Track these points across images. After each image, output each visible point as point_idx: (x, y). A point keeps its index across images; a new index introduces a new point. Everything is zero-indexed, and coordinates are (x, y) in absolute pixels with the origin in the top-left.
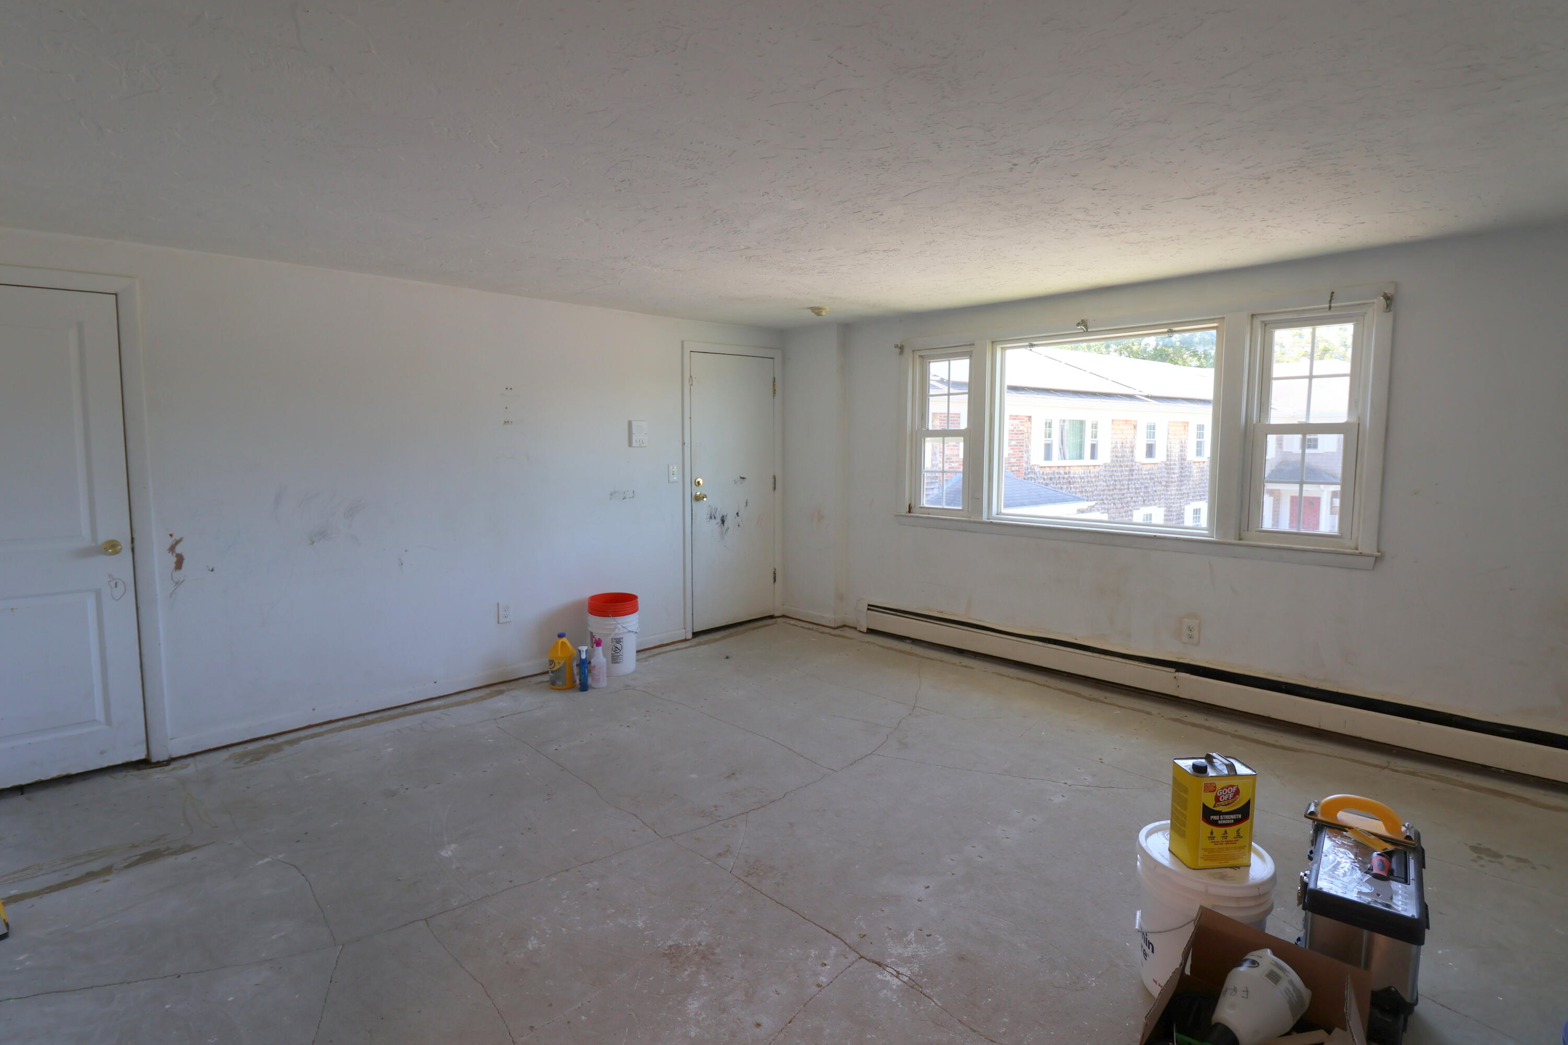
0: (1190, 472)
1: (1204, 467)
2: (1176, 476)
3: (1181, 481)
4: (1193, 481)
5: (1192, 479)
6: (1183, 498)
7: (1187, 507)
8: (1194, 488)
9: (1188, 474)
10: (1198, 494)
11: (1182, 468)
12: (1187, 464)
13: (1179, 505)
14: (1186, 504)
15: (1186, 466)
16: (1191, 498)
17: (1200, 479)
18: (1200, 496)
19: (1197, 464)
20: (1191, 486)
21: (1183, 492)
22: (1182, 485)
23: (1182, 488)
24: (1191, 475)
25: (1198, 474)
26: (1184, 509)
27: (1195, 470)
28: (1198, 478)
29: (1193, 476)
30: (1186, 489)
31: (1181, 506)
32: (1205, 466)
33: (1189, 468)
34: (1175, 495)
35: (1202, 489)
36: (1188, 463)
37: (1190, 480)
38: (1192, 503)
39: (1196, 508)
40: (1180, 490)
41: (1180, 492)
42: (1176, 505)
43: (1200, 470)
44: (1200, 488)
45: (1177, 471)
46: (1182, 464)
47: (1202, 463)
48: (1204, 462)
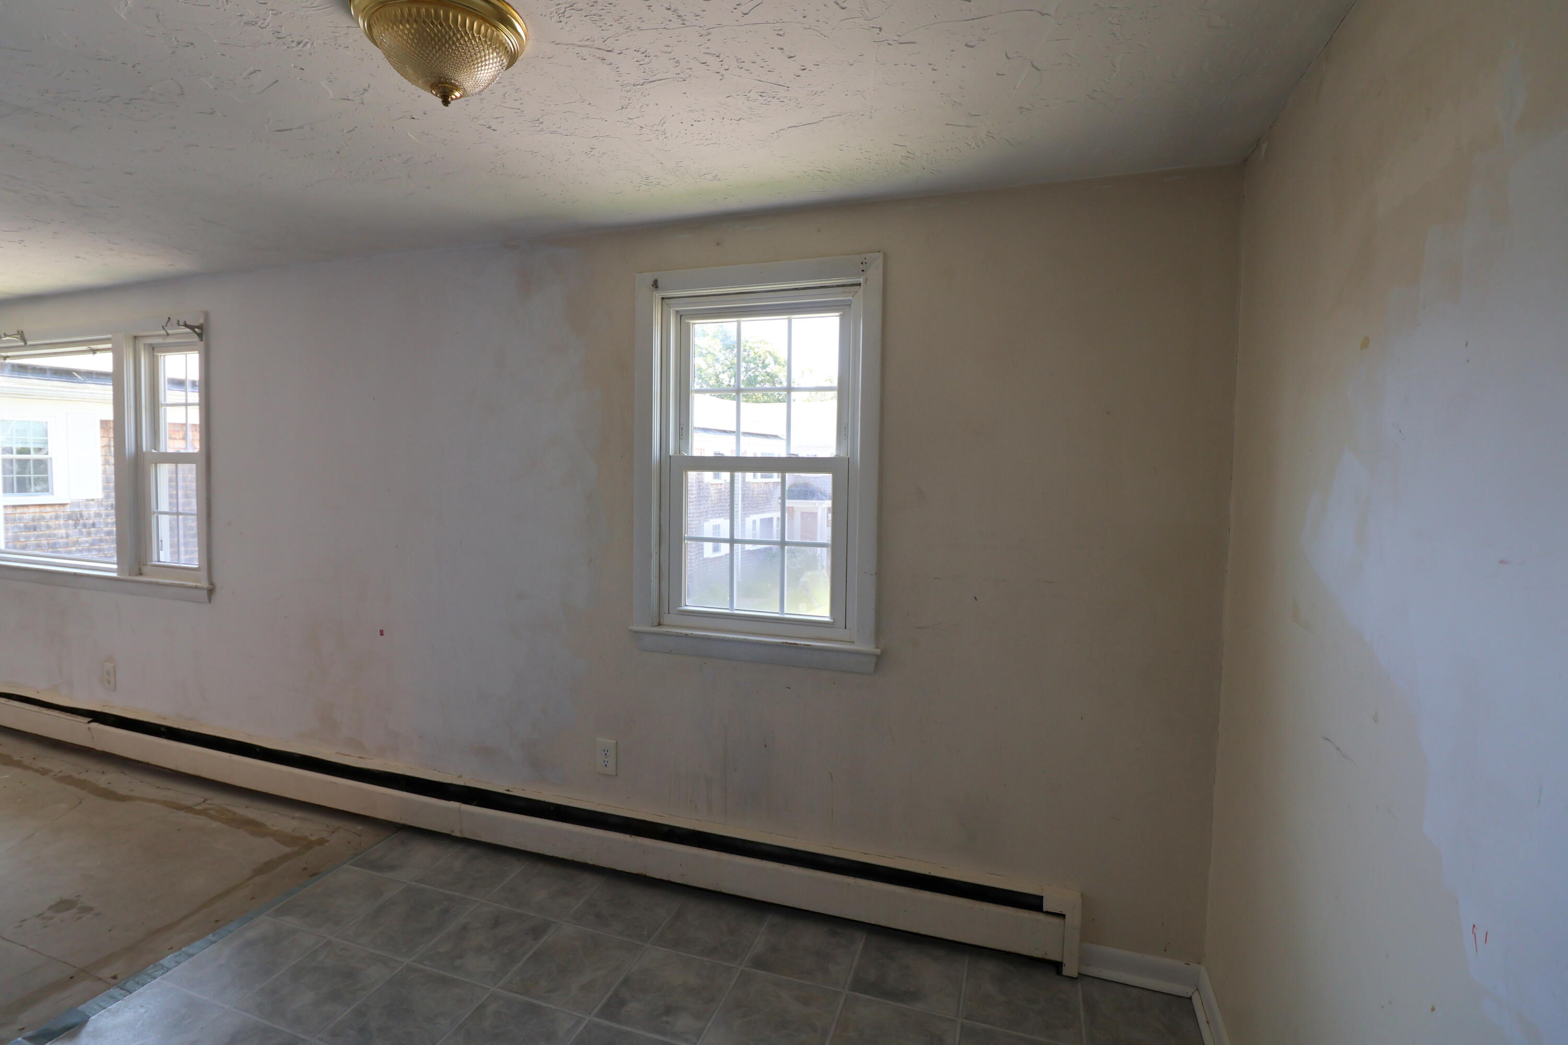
0: (708, 493)
1: (721, 489)
2: (694, 496)
3: (699, 501)
4: (711, 501)
5: (710, 499)
6: (702, 516)
7: (705, 524)
8: (712, 507)
9: (706, 494)
10: (716, 512)
11: (700, 489)
12: (704, 486)
13: (698, 522)
14: (706, 521)
15: (704, 488)
16: (710, 516)
17: (718, 499)
18: (719, 514)
19: (715, 486)
20: (709, 505)
21: (701, 511)
22: (700, 505)
23: (701, 507)
24: (709, 496)
25: (715, 495)
26: (703, 525)
27: (712, 490)
28: (716, 499)
29: (711, 497)
30: (705, 508)
31: (700, 523)
32: (723, 488)
33: (706, 489)
34: (693, 513)
35: (720, 508)
36: (706, 485)
37: (708, 500)
38: (711, 520)
39: (715, 524)
40: (699, 509)
41: (699, 511)
42: (695, 522)
43: (717, 491)
44: (718, 506)
45: (694, 492)
46: (699, 486)
47: (719, 485)
48: (721, 484)
